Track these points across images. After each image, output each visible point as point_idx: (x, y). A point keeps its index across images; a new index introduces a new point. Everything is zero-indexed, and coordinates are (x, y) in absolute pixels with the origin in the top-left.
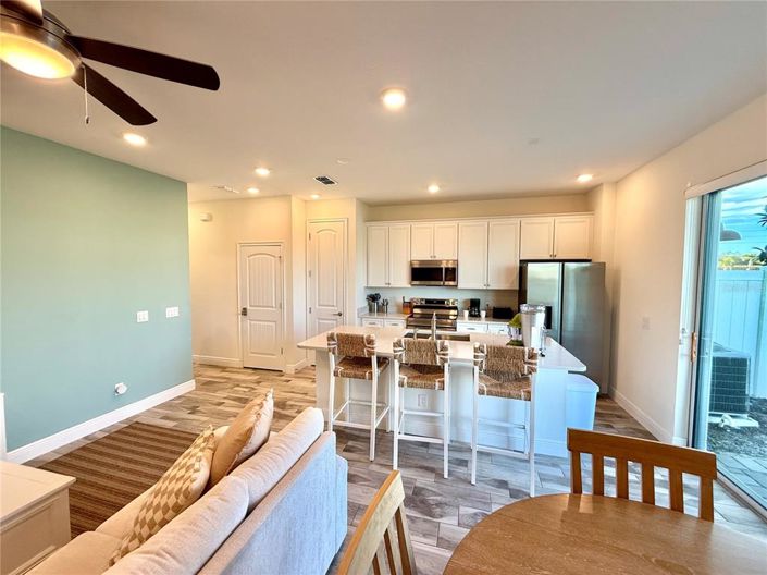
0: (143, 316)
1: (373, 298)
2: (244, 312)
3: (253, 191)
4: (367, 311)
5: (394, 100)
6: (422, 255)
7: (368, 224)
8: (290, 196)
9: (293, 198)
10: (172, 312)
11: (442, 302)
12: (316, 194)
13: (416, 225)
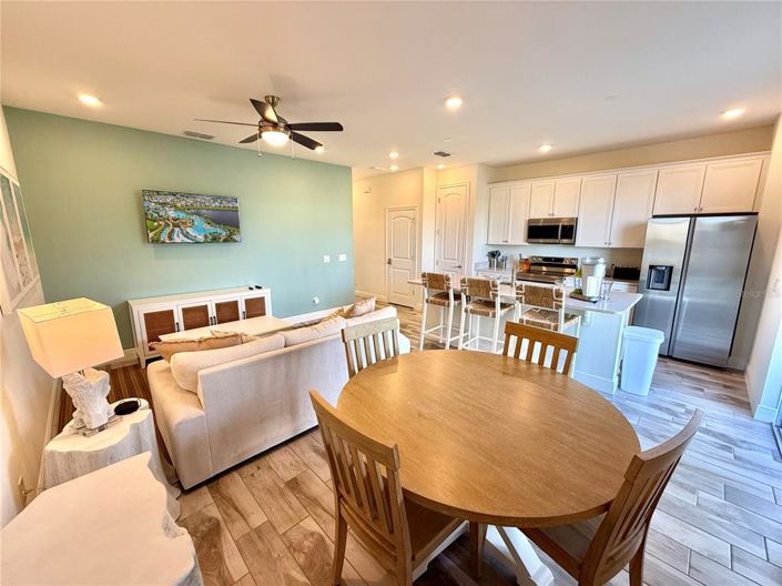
0: (327, 259)
1: (493, 255)
2: (389, 262)
3: (394, 168)
4: (488, 266)
5: (454, 103)
6: (542, 213)
7: (491, 186)
8: (422, 168)
9: (425, 170)
10: (343, 258)
11: (561, 260)
12: (442, 164)
13: (536, 183)
